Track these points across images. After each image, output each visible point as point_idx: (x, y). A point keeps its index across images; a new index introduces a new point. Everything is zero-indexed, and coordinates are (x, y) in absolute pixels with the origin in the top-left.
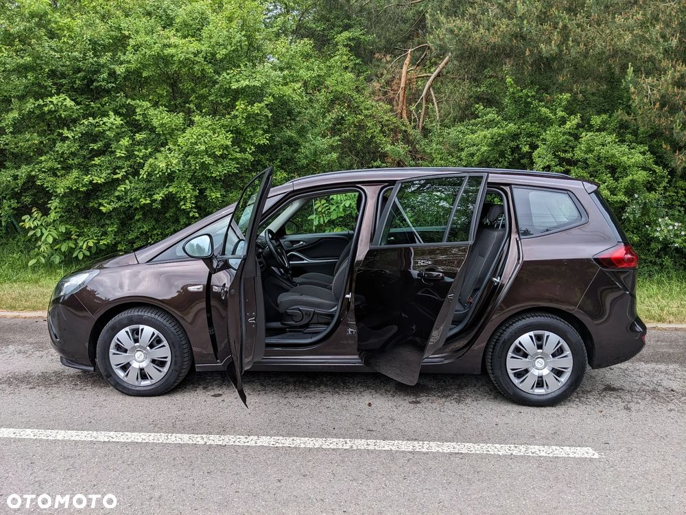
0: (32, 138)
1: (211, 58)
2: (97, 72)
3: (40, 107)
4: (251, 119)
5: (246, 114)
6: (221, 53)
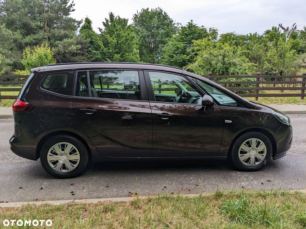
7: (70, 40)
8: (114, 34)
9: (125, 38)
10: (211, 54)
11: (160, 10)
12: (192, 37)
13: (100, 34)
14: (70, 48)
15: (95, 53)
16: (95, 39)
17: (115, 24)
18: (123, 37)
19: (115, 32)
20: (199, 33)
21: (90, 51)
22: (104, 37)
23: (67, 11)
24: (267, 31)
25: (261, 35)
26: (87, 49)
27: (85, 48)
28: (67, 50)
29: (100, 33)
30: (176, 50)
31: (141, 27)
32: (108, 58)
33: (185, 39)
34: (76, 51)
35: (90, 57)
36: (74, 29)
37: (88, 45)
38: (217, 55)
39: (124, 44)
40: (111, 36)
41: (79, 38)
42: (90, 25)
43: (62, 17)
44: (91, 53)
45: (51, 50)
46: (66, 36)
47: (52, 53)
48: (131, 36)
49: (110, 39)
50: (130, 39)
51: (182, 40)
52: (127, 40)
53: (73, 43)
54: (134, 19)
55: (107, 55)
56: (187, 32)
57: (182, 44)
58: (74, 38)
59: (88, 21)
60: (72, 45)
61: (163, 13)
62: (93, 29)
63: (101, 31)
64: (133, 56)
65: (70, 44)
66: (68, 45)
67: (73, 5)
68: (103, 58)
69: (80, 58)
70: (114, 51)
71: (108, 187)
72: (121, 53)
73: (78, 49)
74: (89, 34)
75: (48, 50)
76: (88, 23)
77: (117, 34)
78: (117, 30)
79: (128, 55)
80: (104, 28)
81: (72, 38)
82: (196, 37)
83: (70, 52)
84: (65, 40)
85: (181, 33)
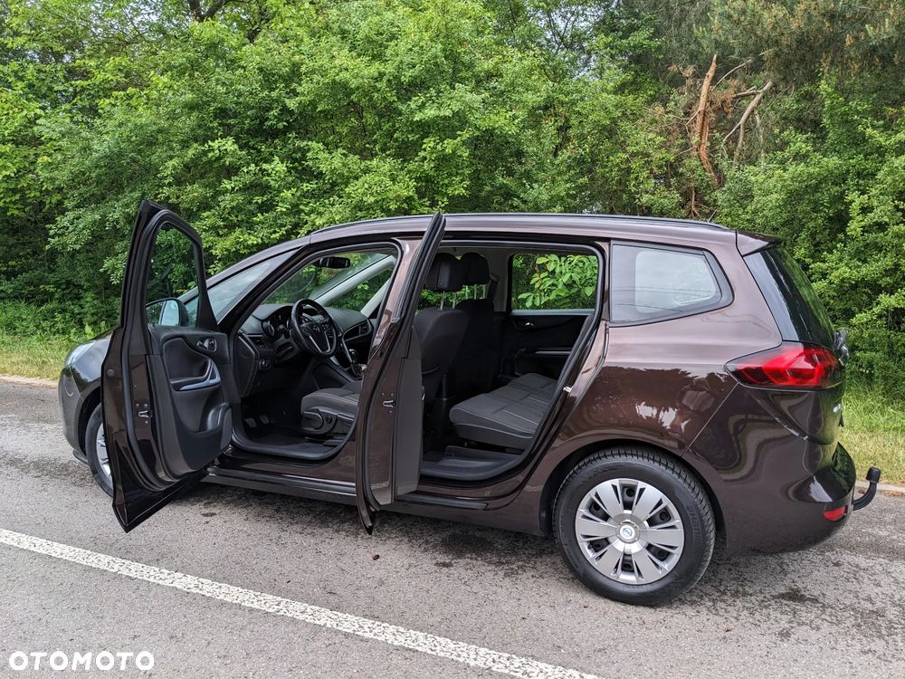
0: (195, 191)
1: (395, 83)
2: (269, 109)
3: (205, 153)
4: (444, 161)
5: (435, 155)
6: (407, 76)
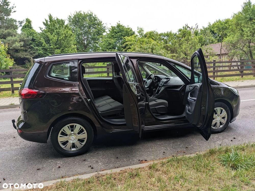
7: (14, 38)
8: (54, 32)
9: (64, 35)
10: (141, 47)
11: (91, 12)
12: (121, 34)
13: (40, 33)
14: (14, 45)
15: (37, 49)
16: (36, 37)
17: (54, 24)
18: (63, 34)
19: (55, 31)
20: (127, 31)
21: (32, 48)
22: (45, 35)
23: (8, 12)
24: (179, 30)
25: (175, 33)
26: (29, 45)
27: (28, 45)
28: (11, 46)
29: (41, 31)
30: (108, 45)
31: (75, 26)
32: (49, 54)
33: (115, 36)
34: (19, 47)
35: (33, 52)
36: (16, 28)
37: (31, 42)
38: (146, 48)
39: (64, 40)
40: (52, 34)
41: (22, 36)
42: (30, 24)
43: (4, 18)
44: (34, 49)
45: (5, 47)
46: (9, 34)
47: (6, 49)
48: (70, 34)
49: (51, 37)
50: (68, 37)
51: (112, 37)
52: (66, 37)
53: (16, 41)
54: (68, 20)
55: (49, 51)
56: (116, 31)
57: (113, 40)
58: (17, 36)
59: (28, 21)
60: (16, 42)
61: (94, 15)
62: (33, 28)
63: (41, 30)
64: (72, 50)
65: (14, 42)
66: (12, 42)
67: (14, 7)
68: (45, 54)
69: (23, 54)
70: (55, 47)
71: (117, 158)
72: (61, 49)
73: (21, 46)
74: (30, 32)
75: (2, 46)
76: (29, 23)
77: (56, 32)
78: (56, 29)
79: (67, 50)
80: (45, 27)
81: (15, 36)
82: (124, 34)
83: (14, 48)
84: (9, 38)
85: (111, 32)
